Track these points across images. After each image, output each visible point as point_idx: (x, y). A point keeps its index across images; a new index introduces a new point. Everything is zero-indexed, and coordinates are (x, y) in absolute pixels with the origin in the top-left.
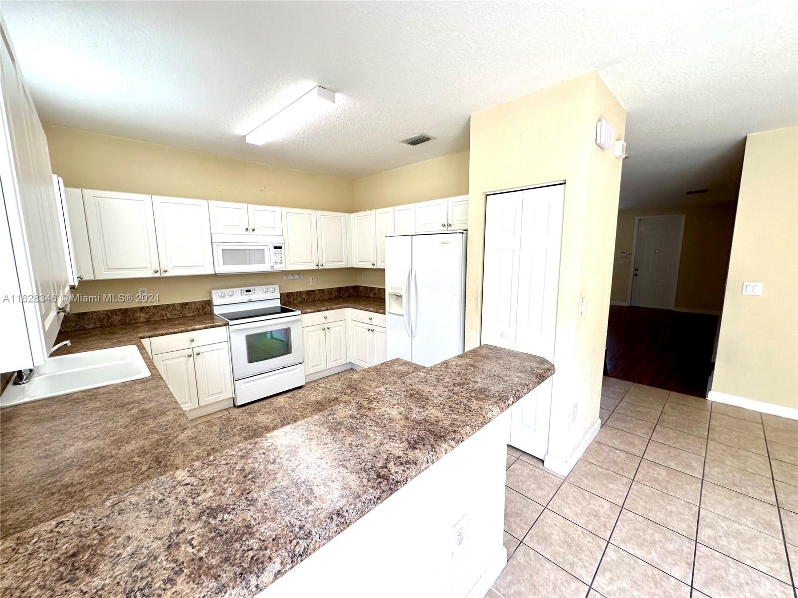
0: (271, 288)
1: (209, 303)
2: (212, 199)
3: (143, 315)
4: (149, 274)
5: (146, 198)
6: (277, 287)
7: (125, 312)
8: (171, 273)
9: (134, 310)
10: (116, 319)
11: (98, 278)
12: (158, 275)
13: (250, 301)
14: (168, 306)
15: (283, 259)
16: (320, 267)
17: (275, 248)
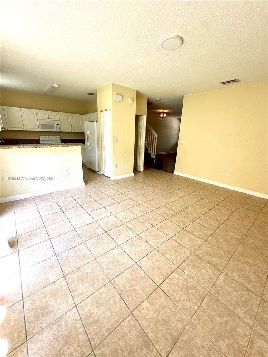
0: (57, 137)
1: (39, 139)
2: (37, 109)
3: (21, 141)
4: (21, 129)
5: (19, 108)
6: (59, 137)
7: (16, 139)
8: (27, 130)
9: (18, 139)
10: (14, 141)
11: (8, 129)
12: (23, 130)
13: (51, 140)
14: (27, 139)
15: (60, 128)
16: (73, 132)
17: (57, 124)
